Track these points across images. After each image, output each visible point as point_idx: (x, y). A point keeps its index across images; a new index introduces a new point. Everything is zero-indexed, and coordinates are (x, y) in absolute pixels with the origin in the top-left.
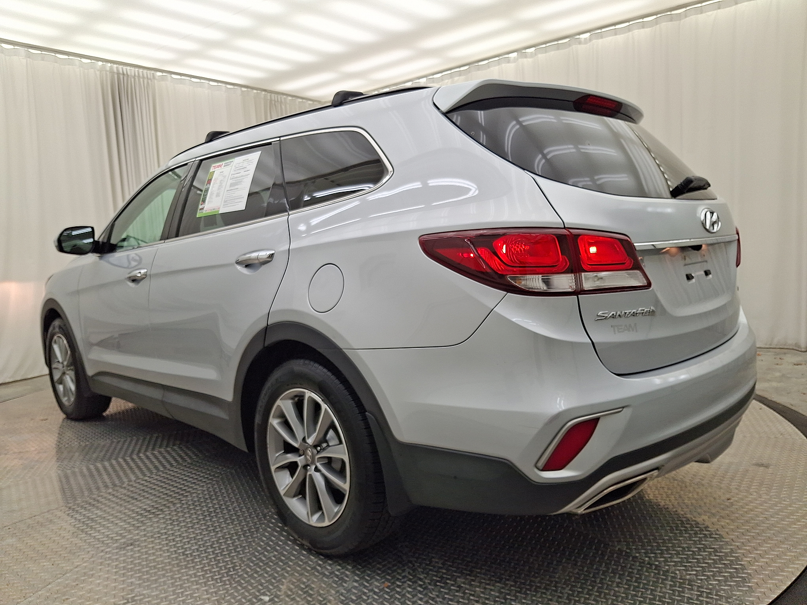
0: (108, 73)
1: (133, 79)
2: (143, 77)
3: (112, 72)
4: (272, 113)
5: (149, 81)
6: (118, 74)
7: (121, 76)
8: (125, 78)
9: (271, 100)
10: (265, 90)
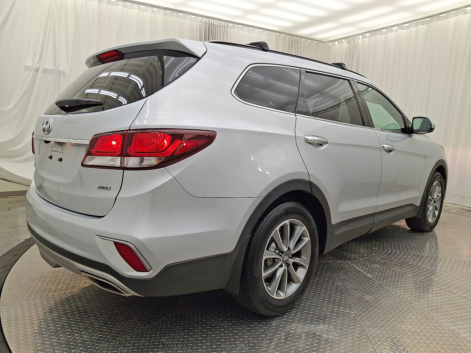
0: (204, 23)
1: (216, 27)
2: (222, 26)
3: (206, 23)
4: (292, 49)
5: (225, 28)
6: (209, 24)
7: (211, 26)
8: (213, 27)
9: (293, 40)
10: (290, 34)
